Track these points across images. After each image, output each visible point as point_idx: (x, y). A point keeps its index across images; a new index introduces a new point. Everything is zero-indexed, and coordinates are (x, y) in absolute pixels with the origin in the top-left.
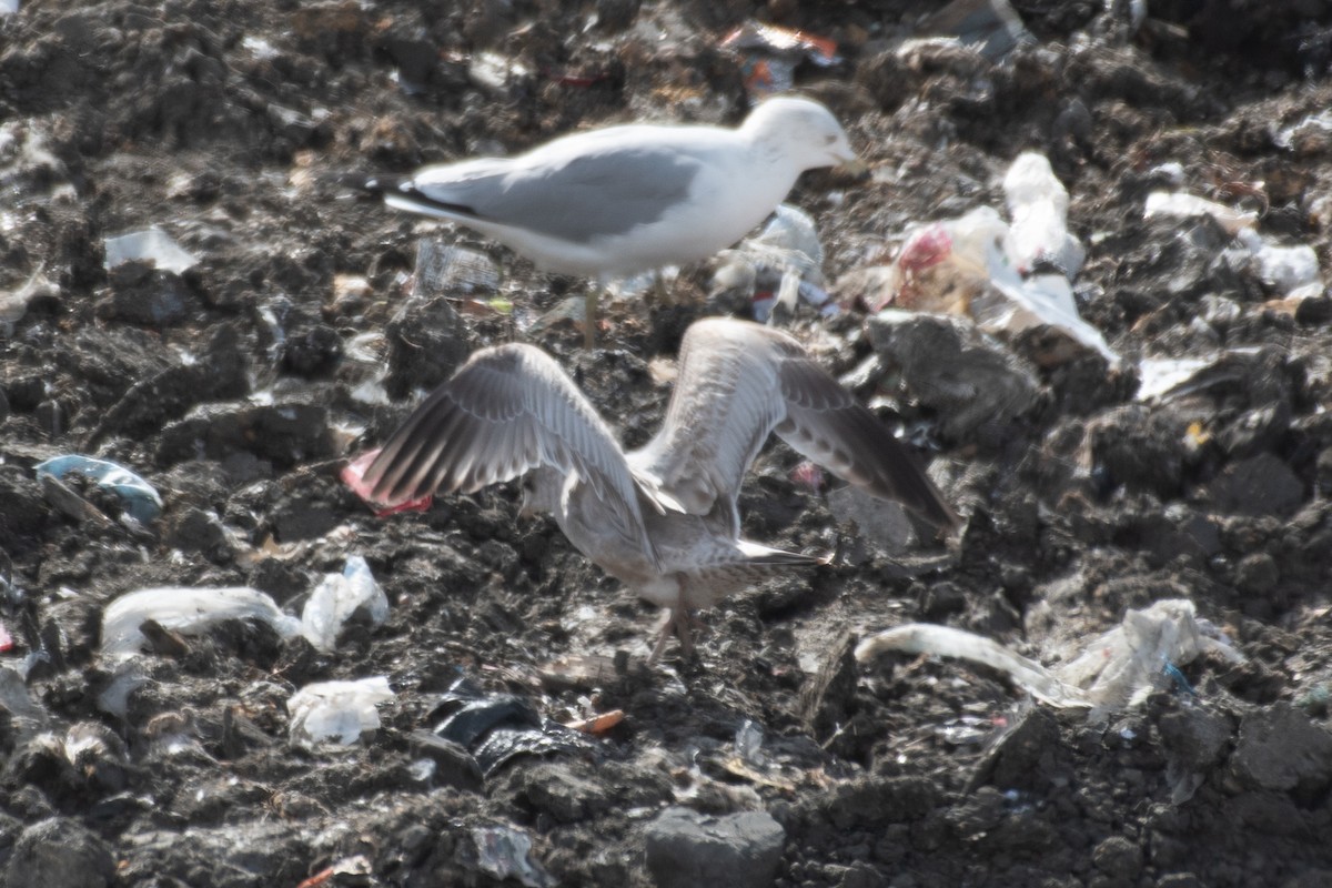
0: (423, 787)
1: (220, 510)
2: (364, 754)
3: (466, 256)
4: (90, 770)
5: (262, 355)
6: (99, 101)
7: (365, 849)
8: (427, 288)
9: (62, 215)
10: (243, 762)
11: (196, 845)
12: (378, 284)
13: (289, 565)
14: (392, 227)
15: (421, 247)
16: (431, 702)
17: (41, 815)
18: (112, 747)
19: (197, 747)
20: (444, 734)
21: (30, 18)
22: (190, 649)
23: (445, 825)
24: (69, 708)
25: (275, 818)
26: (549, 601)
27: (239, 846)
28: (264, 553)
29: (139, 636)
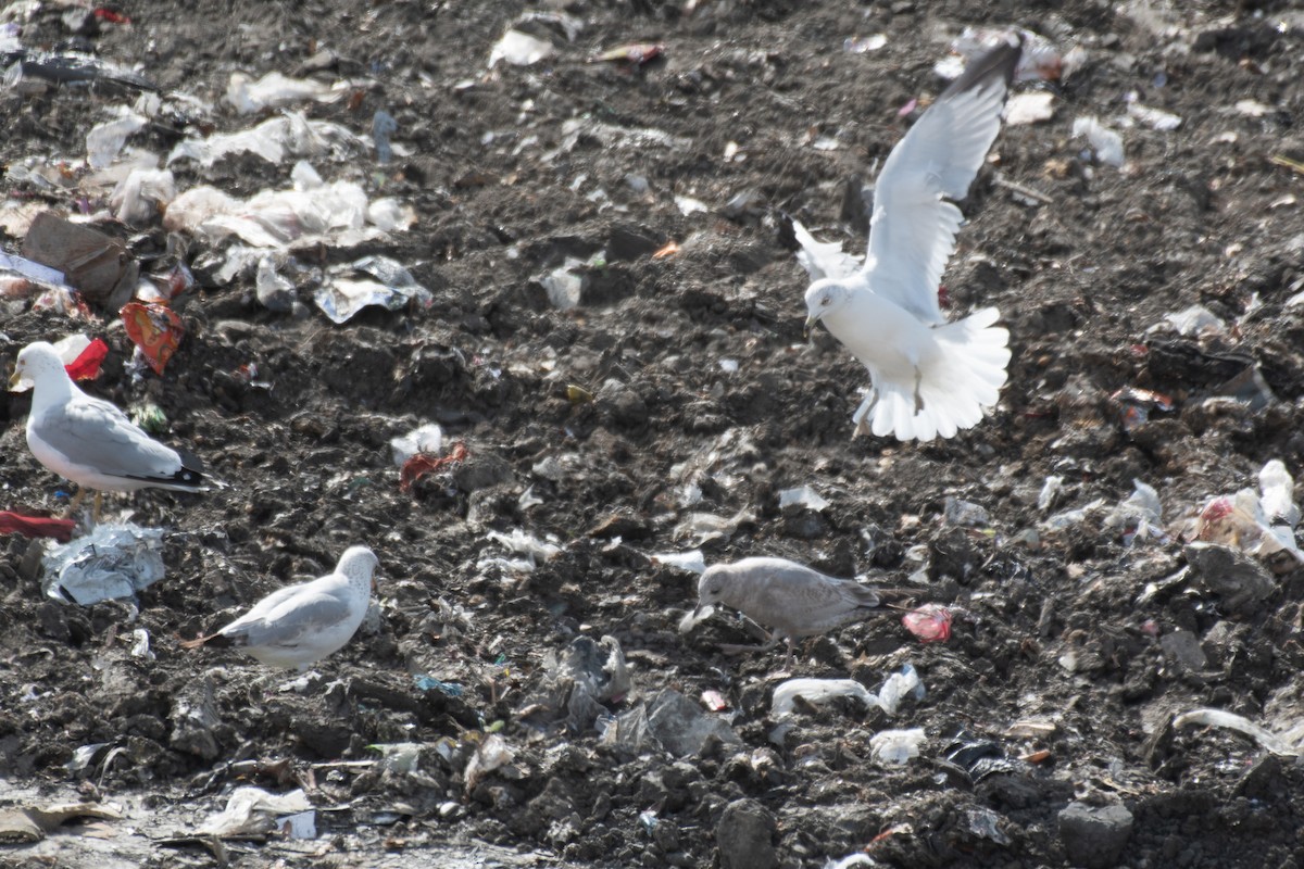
0: (940, 788)
1: (837, 637)
2: (910, 770)
3: (971, 506)
4: (764, 774)
5: (863, 556)
6: (780, 419)
7: (910, 820)
8: (950, 522)
9: (758, 478)
10: (846, 771)
11: (819, 815)
12: (925, 520)
13: (873, 668)
14: (933, 490)
15: (948, 500)
16: (946, 743)
17: (738, 797)
18: (776, 762)
19: (821, 763)
20: (953, 760)
21: (743, 373)
22: (819, 710)
23: (952, 808)
24: (754, 740)
25: (862, 802)
26: (1011, 691)
27: (843, 816)
28: (859, 662)
29: (791, 704)
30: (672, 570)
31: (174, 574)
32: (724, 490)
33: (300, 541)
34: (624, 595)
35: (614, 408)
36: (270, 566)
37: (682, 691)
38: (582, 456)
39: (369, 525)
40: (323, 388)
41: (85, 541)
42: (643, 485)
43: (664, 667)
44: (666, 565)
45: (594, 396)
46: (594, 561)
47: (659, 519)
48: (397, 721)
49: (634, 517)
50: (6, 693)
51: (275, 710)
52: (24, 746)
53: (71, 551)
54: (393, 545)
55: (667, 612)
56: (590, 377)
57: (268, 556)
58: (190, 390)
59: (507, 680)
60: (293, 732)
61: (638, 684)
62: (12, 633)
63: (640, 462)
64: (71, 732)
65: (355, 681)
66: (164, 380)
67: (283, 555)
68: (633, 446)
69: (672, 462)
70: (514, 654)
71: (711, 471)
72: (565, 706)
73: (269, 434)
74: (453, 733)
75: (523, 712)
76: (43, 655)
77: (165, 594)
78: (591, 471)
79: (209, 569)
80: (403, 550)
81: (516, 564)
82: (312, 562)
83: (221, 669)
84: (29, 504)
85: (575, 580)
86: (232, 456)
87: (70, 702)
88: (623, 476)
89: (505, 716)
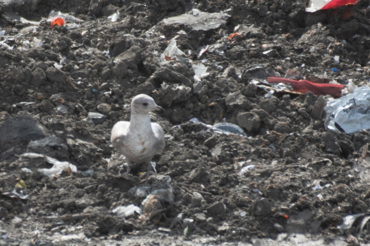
41: (350, 97)
50: (304, 185)
52: (315, 215)
53: (342, 103)
62: (308, 150)
64: (342, 207)
76: (326, 162)
84: (316, 75)
87: (341, 190)
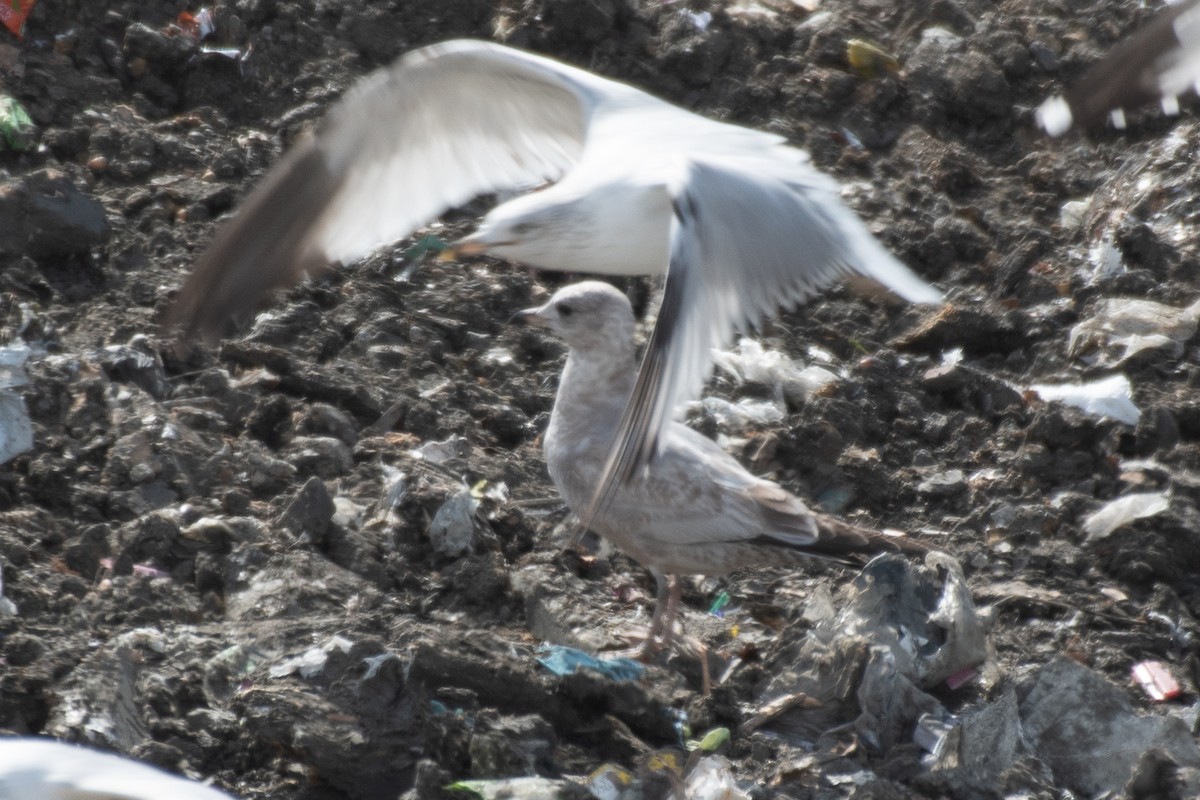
30: (1067, 416)
31: (53, 439)
32: (1170, 251)
33: (307, 368)
34: (969, 468)
35: (942, 86)
36: (247, 420)
37: (1090, 662)
38: (880, 185)
39: (448, 334)
40: (348, 55)
42: (1005, 242)
43: (1052, 612)
44: (1055, 406)
45: (902, 62)
46: (907, 400)
47: (1041, 311)
48: (508, 732)
49: (988, 307)
51: (261, 712)
54: (497, 373)
55: (1058, 501)
56: (891, 26)
57: (243, 399)
58: (79, 65)
59: (733, 646)
60: (299, 758)
61: (1001, 648)
63: (998, 196)
65: (424, 652)
66: (26, 48)
67: (273, 399)
68: (982, 163)
69: (1065, 195)
70: (746, 591)
71: (1143, 212)
72: (853, 695)
73: (241, 151)
74: (624, 756)
75: (767, 710)
77: (34, 480)
78: (898, 216)
79: (125, 429)
80: (516, 382)
81: (749, 409)
82: (332, 411)
83: (151, 632)
85: (869, 439)
86: (164, 197)
88: (963, 223)
89: (730, 720)
